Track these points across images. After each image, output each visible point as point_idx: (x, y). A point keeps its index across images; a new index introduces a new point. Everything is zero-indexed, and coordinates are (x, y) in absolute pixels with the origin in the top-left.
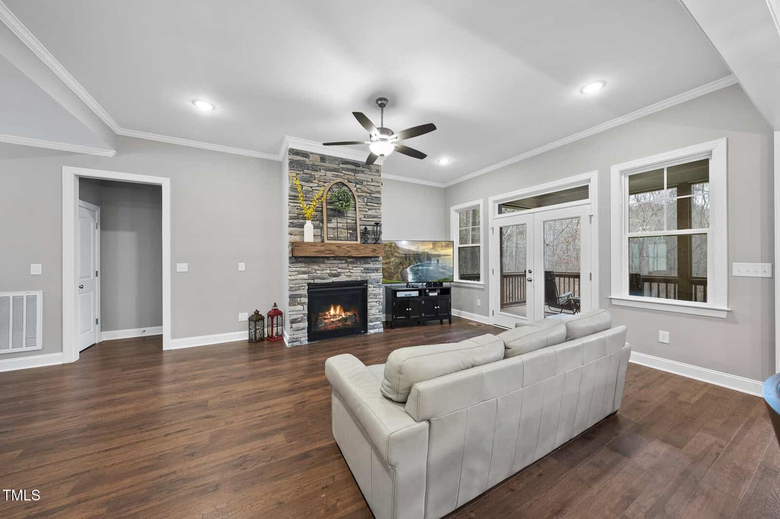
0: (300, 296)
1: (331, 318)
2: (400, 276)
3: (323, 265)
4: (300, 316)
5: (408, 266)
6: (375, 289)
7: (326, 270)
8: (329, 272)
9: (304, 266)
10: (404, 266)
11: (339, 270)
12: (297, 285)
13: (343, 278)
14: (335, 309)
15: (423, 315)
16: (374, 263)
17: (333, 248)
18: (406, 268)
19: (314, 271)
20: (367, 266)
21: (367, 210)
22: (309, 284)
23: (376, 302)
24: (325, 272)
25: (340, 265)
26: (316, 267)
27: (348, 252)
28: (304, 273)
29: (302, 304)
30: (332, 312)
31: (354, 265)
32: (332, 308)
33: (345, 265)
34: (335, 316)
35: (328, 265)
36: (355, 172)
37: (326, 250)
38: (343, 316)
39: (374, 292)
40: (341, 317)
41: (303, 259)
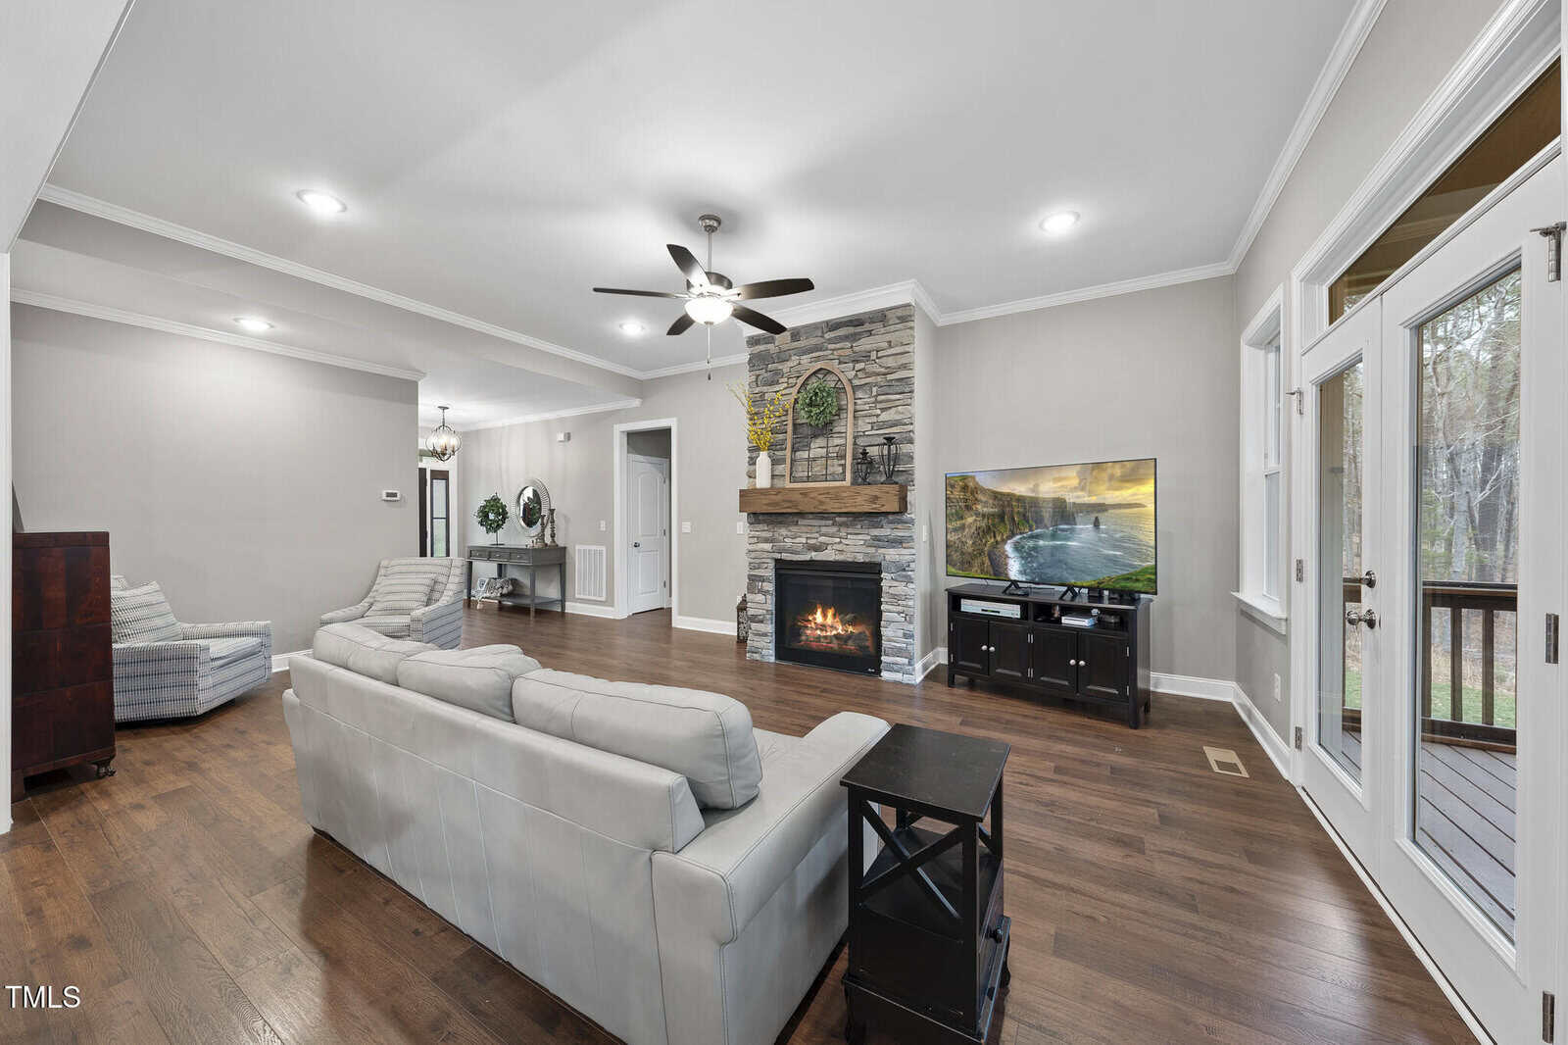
0: (762, 579)
1: (817, 629)
2: (987, 562)
3: (794, 529)
4: (761, 612)
5: (1009, 538)
6: (896, 584)
7: (800, 537)
8: (804, 541)
9: (766, 528)
10: (999, 539)
11: (823, 539)
12: (758, 561)
13: (829, 555)
14: (825, 616)
15: (1031, 673)
16: (896, 525)
17: (797, 497)
18: (1004, 541)
19: (781, 538)
20: (876, 532)
21: (879, 412)
22: (777, 561)
23: (899, 613)
24: (797, 540)
25: (824, 530)
26: (784, 531)
27: (821, 503)
28: (766, 540)
29: (765, 593)
30: (819, 617)
31: (850, 530)
32: (819, 611)
33: (835, 529)
34: (823, 627)
35: (803, 528)
36: (854, 337)
37: (784, 501)
38: (840, 631)
39: (891, 591)
40: (834, 632)
41: (766, 517)
